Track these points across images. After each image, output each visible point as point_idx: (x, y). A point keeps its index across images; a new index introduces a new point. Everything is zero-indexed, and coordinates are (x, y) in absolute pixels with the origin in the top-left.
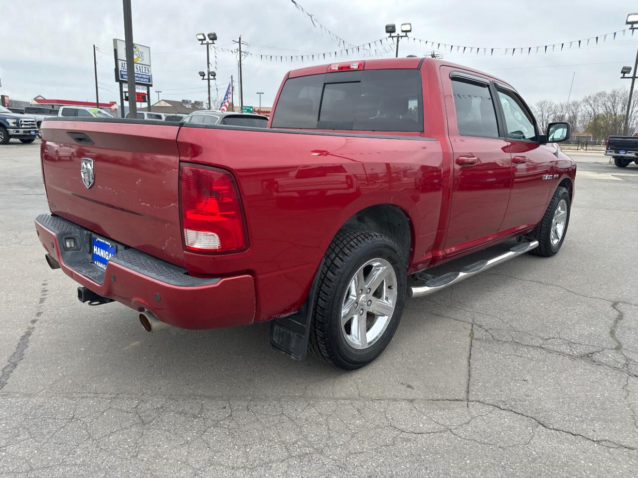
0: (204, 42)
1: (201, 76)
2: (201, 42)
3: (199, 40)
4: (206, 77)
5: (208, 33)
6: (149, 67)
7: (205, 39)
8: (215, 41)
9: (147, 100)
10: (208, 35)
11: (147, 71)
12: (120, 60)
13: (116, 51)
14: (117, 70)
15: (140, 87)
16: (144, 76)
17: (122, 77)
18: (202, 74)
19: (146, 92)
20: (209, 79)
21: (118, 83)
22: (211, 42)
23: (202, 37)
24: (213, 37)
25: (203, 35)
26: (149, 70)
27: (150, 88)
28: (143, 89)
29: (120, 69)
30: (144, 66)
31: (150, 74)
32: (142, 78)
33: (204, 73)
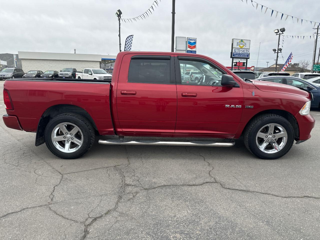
0: (278, 33)
1: (274, 51)
2: (276, 34)
3: (276, 33)
4: (277, 52)
5: (280, 29)
6: (249, 50)
7: (278, 32)
8: (284, 32)
9: (245, 65)
10: (280, 30)
11: (247, 51)
12: (234, 48)
13: (232, 44)
14: (232, 53)
15: (243, 59)
16: (245, 54)
17: (234, 56)
18: (275, 50)
19: (245, 62)
20: (278, 53)
21: (232, 59)
22: (282, 33)
23: (277, 31)
24: (283, 30)
25: (278, 30)
26: (249, 51)
27: (248, 59)
28: (244, 60)
29: (233, 52)
30: (246, 50)
31: (249, 53)
32: (244, 55)
33: (275, 49)
